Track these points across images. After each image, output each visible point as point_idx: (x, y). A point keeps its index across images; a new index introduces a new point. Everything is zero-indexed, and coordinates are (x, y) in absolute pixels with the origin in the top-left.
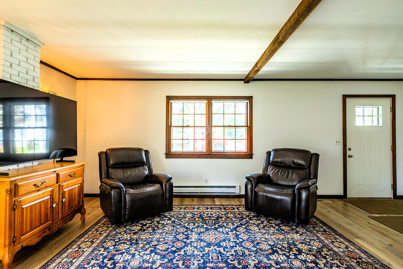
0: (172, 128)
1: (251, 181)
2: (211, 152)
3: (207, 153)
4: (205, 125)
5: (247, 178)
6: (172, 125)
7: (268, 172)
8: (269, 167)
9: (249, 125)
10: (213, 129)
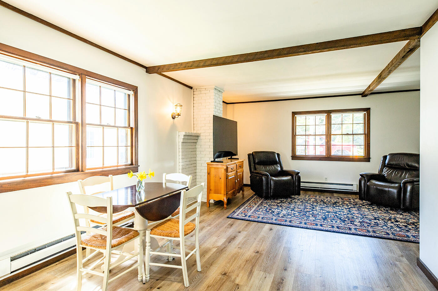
0: (296, 136)
1: (364, 177)
2: (330, 155)
3: (326, 156)
4: (325, 134)
5: (361, 175)
6: (297, 134)
7: (383, 172)
8: (384, 169)
9: (366, 133)
10: (332, 136)
